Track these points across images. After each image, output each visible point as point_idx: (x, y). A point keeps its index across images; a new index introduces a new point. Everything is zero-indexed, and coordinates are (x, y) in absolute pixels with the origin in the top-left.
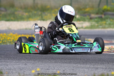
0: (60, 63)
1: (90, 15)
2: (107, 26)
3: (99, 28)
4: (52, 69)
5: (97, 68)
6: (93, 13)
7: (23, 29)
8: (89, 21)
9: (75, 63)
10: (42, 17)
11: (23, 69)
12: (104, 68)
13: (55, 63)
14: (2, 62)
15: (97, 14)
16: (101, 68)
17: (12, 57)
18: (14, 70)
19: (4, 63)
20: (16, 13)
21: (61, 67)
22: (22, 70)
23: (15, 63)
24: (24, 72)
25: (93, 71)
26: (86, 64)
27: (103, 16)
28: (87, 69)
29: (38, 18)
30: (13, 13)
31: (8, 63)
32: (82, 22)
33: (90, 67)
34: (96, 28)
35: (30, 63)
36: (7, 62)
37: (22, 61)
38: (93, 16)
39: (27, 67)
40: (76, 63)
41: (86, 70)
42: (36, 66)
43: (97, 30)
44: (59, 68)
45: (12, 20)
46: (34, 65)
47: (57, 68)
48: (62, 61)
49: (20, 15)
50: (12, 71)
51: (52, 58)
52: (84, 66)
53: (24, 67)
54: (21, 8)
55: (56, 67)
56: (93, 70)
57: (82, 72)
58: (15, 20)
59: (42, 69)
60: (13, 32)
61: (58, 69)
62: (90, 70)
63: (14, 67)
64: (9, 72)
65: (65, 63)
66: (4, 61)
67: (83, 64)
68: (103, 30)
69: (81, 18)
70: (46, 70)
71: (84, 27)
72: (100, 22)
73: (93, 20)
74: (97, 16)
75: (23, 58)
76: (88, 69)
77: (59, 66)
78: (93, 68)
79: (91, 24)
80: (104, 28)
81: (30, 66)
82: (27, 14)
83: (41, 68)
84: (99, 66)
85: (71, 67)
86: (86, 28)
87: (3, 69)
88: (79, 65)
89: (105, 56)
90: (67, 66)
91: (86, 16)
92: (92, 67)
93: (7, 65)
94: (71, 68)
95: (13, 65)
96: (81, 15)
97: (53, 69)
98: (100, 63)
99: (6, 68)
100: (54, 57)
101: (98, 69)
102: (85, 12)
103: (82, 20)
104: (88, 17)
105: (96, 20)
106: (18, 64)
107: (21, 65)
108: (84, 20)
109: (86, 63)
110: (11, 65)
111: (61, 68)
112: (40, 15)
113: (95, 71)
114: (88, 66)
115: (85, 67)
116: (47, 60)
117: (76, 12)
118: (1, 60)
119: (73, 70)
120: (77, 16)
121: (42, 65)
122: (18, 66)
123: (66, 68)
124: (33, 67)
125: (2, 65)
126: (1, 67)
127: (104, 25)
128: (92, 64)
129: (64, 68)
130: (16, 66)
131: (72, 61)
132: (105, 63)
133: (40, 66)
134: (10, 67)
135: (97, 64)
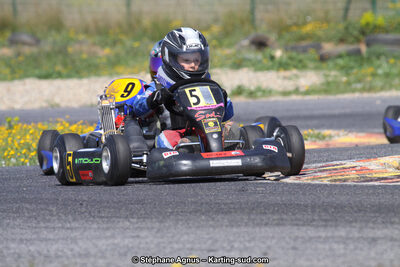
0: (246, 225)
1: (318, 47)
2: (378, 83)
3: (354, 91)
4: (223, 248)
5: (374, 240)
6: (329, 40)
8: (316, 68)
9: (297, 225)
13: (232, 226)
14: (54, 229)
15: (342, 41)
16: (385, 238)
17: (84, 210)
19: (62, 233)
20: (70, 50)
21: (253, 239)
23: (97, 233)
25: (361, 249)
26: (336, 226)
27: (363, 48)
28: (342, 246)
30: (62, 51)
31: (75, 234)
32: (295, 71)
33: (351, 238)
34: (344, 92)
35: (148, 228)
36: (71, 229)
37: (121, 224)
38: (328, 47)
39: (140, 243)
40: (301, 223)
41: (339, 248)
42: (170, 240)
43: (348, 96)
44: (248, 245)
45: (60, 75)
46: (162, 237)
47: (242, 246)
48: (252, 217)
49: (85, 56)
50: (92, 259)
51: (217, 211)
52: (329, 234)
53: (130, 245)
54: (86, 31)
55: (234, 241)
56: (360, 245)
58: (69, 76)
59: (192, 249)
61: (246, 249)
63: (96, 246)
64: (85, 264)
65: (266, 224)
66: (63, 227)
67: (326, 226)
68: (366, 95)
69: (291, 58)
71: (302, 90)
72: (355, 71)
73: (331, 64)
74: (342, 48)
75: (122, 211)
76: (344, 243)
77: (247, 238)
78: (358, 238)
79: (326, 76)
80: (371, 89)
81: (152, 242)
82: (107, 51)
83: (188, 246)
84: (379, 233)
85: (287, 239)
87: (60, 253)
88: (311, 232)
89: (393, 194)
90: (273, 237)
91: (305, 50)
92: (357, 235)
93: (74, 241)
94: (287, 243)
95: (94, 241)
96: (286, 49)
97: (229, 248)
98: (380, 220)
99: (72, 250)
100: (223, 207)
101: (379, 242)
102: (302, 38)
103: (296, 67)
104: (312, 53)
105: (341, 62)
106: (108, 234)
107: (119, 240)
108: (301, 66)
109: (333, 223)
110: (88, 239)
111: (252, 244)
115: (333, 237)
116: (203, 217)
117: (272, 37)
118: (49, 221)
119: (294, 248)
120: (278, 53)
121: (188, 234)
122: (110, 241)
123: (269, 243)
124: (158, 245)
125: (56, 241)
126: (55, 247)
127: (369, 79)
128: (354, 224)
129: (263, 242)
130: (104, 241)
131: (285, 217)
132: (397, 220)
133: (182, 240)
134: (84, 247)
135: (371, 224)
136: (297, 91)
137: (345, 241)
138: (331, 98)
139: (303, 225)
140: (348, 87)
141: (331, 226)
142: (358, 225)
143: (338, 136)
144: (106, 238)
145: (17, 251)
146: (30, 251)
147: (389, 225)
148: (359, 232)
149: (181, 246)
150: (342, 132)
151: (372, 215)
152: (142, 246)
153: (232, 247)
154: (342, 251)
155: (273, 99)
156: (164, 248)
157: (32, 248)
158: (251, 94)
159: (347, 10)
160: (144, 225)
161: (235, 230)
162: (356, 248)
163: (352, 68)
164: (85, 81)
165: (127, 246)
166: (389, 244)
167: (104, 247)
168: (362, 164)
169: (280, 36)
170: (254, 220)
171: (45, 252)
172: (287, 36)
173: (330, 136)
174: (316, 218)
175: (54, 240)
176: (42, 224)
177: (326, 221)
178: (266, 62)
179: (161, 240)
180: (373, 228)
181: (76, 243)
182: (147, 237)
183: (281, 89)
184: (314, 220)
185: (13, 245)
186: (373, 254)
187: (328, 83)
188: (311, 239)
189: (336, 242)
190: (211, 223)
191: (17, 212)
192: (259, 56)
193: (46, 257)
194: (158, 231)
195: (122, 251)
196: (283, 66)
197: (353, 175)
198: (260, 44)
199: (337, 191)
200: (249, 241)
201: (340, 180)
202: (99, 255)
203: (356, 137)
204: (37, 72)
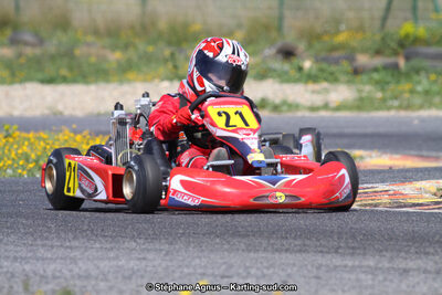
0: (265, 250)
1: (351, 59)
2: (417, 100)
3: (389, 109)
4: (238, 275)
5: (406, 271)
6: (364, 51)
8: (349, 82)
9: (321, 252)
10: (175, 67)
11: (134, 277)
12: (430, 272)
13: (250, 251)
14: (52, 247)
15: (378, 52)
16: (418, 269)
17: (86, 227)
18: (102, 280)
19: (61, 252)
20: (77, 52)
21: (272, 266)
22: (130, 278)
23: (100, 253)
24: (138, 286)
25: (391, 281)
26: (364, 254)
27: (402, 62)
28: (370, 277)
29: (162, 70)
30: (68, 54)
31: (76, 253)
32: (325, 85)
33: (380, 269)
34: (377, 109)
35: (156, 250)
36: (71, 248)
37: (126, 245)
38: (363, 60)
39: (146, 266)
40: (325, 250)
41: (367, 279)
42: (180, 263)
43: (382, 114)
44: (265, 271)
45: (65, 80)
46: (171, 260)
47: (259, 273)
48: (272, 241)
49: (93, 60)
50: (93, 282)
51: (234, 234)
52: (357, 263)
53: (136, 268)
54: (96, 32)
55: (252, 267)
56: (390, 277)
57: (354, 288)
58: (74, 81)
59: (204, 274)
60: (74, 126)
61: (264, 276)
62: (381, 278)
63: (98, 268)
64: (85, 287)
65: (287, 250)
66: (61, 246)
67: (352, 254)
69: (322, 70)
70: (218, 278)
71: (332, 105)
72: (392, 86)
73: (364, 77)
74: (379, 61)
75: (128, 231)
76: (373, 274)
77: (265, 264)
78: (388, 269)
79: (360, 91)
80: (408, 107)
81: (160, 265)
82: (118, 55)
83: (200, 271)
84: (411, 264)
85: (309, 267)
87: (58, 274)
88: (337, 261)
89: (428, 221)
90: (294, 265)
91: (336, 62)
92: (387, 265)
93: (74, 261)
94: (309, 271)
95: (96, 262)
96: (317, 60)
97: (244, 274)
98: (413, 250)
99: (71, 271)
100: (240, 229)
102: (334, 48)
103: (326, 80)
104: (345, 65)
105: (376, 76)
106: (112, 255)
107: (123, 262)
108: (333, 79)
109: (361, 252)
110: (88, 259)
111: (271, 271)
112: (166, 61)
113: (401, 281)
114: (372, 263)
115: (360, 267)
116: (218, 240)
117: (301, 47)
118: (47, 239)
119: (318, 278)
120: (307, 64)
121: (200, 258)
122: (115, 263)
123: (289, 271)
124: (167, 267)
125: (53, 260)
126: (52, 267)
127: (407, 95)
128: (384, 253)
129: (283, 270)
130: (106, 262)
131: (307, 242)
132: (432, 250)
133: (193, 263)
134: (84, 268)
135: (403, 254)
136: (326, 106)
137: (373, 271)
138: (364, 115)
139: (328, 253)
140: (383, 104)
141: (359, 254)
142: (388, 255)
143: (371, 157)
144: (109, 259)
145: (11, 270)
146: (24, 270)
147: (422, 256)
148: (390, 262)
149: (191, 270)
150: (374, 154)
151: (405, 243)
152: (148, 269)
153: (249, 273)
154: (370, 282)
155: (299, 114)
156: (173, 271)
157: (27, 267)
158: (276, 108)
159: (384, 19)
160: (151, 246)
161: (252, 255)
162: (385, 279)
163: (388, 83)
164: (93, 87)
165: (133, 269)
166: (423, 276)
167: (106, 269)
168: (395, 188)
169: (310, 45)
170: (273, 244)
171: (42, 272)
172: (317, 45)
173: (361, 157)
174: (342, 245)
175: (51, 259)
176: (39, 242)
177: (353, 248)
178: (293, 73)
179: (170, 264)
180: (406, 259)
181: (76, 264)
182: (154, 260)
183: (309, 104)
184: (339, 247)
185: (6, 263)
186: (404, 286)
187: (361, 99)
188: (336, 267)
189: (364, 272)
190: (226, 247)
191: (11, 228)
192: (286, 66)
193: (42, 277)
194: (167, 254)
195: (126, 274)
196: (312, 78)
197: (385, 199)
198: (288, 53)
199: (367, 216)
200: (268, 268)
201: (370, 205)
202: (101, 277)
203: (391, 159)
204: (40, 76)
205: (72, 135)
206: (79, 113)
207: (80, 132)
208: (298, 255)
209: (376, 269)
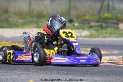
0: (56, 74)
1: (89, 23)
2: (107, 35)
3: (99, 37)
6: (93, 21)
7: (17, 37)
8: (88, 30)
10: (38, 24)
11: (16, 81)
13: (51, 74)
15: (97, 22)
20: (10, 19)
23: (7, 74)
27: (104, 25)
29: (34, 25)
30: (7, 20)
32: (81, 30)
33: (89, 80)
34: (96, 37)
35: (24, 73)
37: (15, 72)
38: (93, 24)
39: (20, 78)
42: (30, 77)
43: (97, 39)
45: (5, 27)
46: (28, 76)
48: (58, 72)
49: (14, 22)
51: (47, 69)
54: (16, 14)
58: (8, 27)
59: (37, 80)
60: (6, 40)
63: (6, 78)
65: (62, 74)
67: (81, 76)
68: (103, 39)
69: (80, 26)
71: (83, 36)
73: (93, 29)
74: (97, 24)
75: (16, 68)
78: (91, 80)
79: (91, 32)
80: (105, 37)
83: (36, 79)
84: (98, 79)
86: (84, 37)
89: (105, 68)
91: (85, 24)
92: (91, 79)
95: (5, 76)
96: (80, 23)
98: (99, 75)
102: (85, 20)
103: (81, 29)
104: (88, 25)
105: (96, 28)
106: (10, 74)
107: (14, 76)
108: (83, 29)
109: (84, 75)
110: (3, 76)
112: (35, 22)
114: (86, 78)
116: (42, 71)
117: (75, 19)
120: (76, 24)
121: (36, 76)
122: (11, 77)
124: (26, 78)
127: (104, 34)
128: (90, 76)
130: (8, 76)
131: (69, 72)
132: (104, 75)
133: (34, 77)
134: (1, 78)
135: (96, 76)
136: (81, 36)
139: (74, 75)
141: (83, 76)
144: (9, 75)
147: (102, 77)
148: (92, 78)
151: (97, 73)
152: (21, 79)
156: (28, 79)
159: (99, 12)
163: (99, 30)
164: (13, 29)
165: (16, 78)
167: (8, 78)
169: (77, 19)
172: (80, 19)
178: (73, 27)
182: (23, 76)
184: (78, 74)
187: (91, 35)
192: (70, 25)
194: (27, 74)
196: (77, 28)
198: (71, 21)
205: (6, 42)
206: (9, 37)
207: (8, 42)
208: (65, 75)
209: (87, 80)
